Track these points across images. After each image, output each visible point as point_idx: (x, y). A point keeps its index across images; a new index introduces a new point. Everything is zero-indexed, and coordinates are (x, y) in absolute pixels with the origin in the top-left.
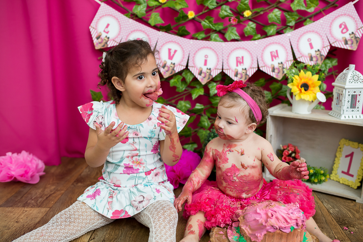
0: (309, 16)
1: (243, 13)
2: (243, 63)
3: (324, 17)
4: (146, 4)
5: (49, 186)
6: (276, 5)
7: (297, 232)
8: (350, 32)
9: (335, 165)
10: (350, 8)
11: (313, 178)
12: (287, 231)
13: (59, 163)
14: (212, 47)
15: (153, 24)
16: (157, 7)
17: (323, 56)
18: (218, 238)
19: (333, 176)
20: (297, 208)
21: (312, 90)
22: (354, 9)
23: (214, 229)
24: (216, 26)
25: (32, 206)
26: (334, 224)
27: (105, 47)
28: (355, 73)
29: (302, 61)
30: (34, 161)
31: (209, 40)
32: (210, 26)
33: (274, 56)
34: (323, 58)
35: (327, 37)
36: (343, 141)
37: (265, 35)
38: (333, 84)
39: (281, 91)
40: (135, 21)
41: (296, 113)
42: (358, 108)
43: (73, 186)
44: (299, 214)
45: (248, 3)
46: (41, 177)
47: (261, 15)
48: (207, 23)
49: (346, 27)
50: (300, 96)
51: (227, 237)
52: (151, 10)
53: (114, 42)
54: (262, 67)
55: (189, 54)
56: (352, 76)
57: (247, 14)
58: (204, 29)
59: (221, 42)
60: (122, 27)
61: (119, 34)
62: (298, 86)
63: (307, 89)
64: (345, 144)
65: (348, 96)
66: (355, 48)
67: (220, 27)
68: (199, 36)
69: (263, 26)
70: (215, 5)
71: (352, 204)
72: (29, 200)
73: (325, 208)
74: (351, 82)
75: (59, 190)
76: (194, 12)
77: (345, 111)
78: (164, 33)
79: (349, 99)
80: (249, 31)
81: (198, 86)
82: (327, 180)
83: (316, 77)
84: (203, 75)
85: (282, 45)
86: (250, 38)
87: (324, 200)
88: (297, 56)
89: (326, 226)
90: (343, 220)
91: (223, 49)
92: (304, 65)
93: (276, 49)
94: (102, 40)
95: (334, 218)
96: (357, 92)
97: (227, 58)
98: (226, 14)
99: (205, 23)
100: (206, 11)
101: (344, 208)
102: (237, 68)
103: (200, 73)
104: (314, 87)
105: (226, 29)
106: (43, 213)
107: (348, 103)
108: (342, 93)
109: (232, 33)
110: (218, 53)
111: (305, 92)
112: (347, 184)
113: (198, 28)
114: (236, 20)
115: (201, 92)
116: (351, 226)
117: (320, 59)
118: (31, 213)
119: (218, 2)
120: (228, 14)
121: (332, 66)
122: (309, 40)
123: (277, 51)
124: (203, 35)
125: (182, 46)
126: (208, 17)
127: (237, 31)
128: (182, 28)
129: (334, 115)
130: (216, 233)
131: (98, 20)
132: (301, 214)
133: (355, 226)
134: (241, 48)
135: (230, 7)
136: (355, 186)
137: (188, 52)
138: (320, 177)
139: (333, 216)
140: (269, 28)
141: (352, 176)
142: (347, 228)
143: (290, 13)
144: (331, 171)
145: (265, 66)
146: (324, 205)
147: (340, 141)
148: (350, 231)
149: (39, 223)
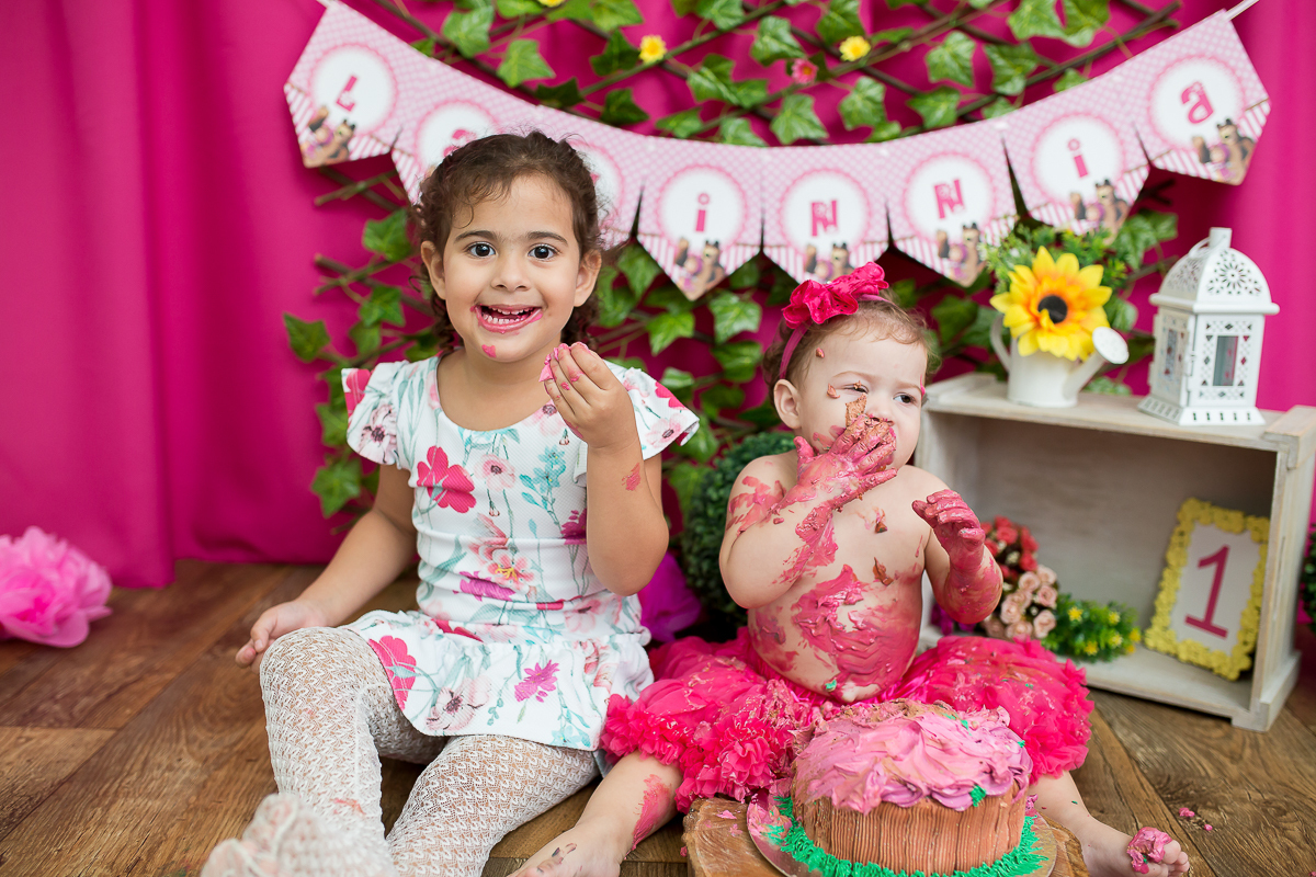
0: (1077, 60)
1: (839, 45)
2: (834, 222)
3: (1128, 64)
4: (490, 10)
5: (122, 656)
6: (958, 19)
7: (995, 809)
8: (1219, 117)
9: (1162, 596)
10: (1218, 33)
11: (1080, 640)
12: (960, 804)
13: (169, 578)
14: (724, 164)
15: (513, 81)
16: (529, 19)
17: (1125, 202)
18: (711, 834)
19: (1154, 637)
20: (999, 724)
21: (1079, 322)
22: (1235, 36)
23: (700, 804)
24: (741, 92)
25: (52, 721)
26: (1145, 797)
27: (341, 158)
28: (1229, 258)
29: (1047, 220)
30: (70, 566)
31: (715, 138)
32: (718, 89)
33: (948, 200)
34: (1125, 211)
35: (1137, 135)
36: (1191, 508)
37: (914, 123)
38: (1155, 298)
39: (974, 328)
40: (448, 69)
41: (1020, 404)
42: (1241, 384)
43: (209, 657)
44: (1008, 747)
45: (857, 12)
46: (96, 626)
47: (903, 54)
48: (710, 81)
49: (1204, 101)
50: (1034, 340)
51: (746, 830)
52: (509, 32)
53: (372, 142)
54: (904, 239)
55: (642, 189)
56: (1218, 268)
57: (854, 49)
58: (699, 100)
59: (759, 146)
60: (401, 87)
61: (391, 115)
62: (1027, 306)
63: (1059, 316)
64: (1198, 518)
65: (1205, 340)
66: (1235, 174)
67: (755, 94)
68: (678, 125)
69: (911, 95)
70: (739, 17)
71: (1217, 732)
72: (42, 701)
73: (1119, 745)
74: (1214, 291)
75: (157, 672)
76: (663, 39)
77: (1194, 395)
78: (552, 111)
79: (1208, 353)
80: (859, 113)
81: (673, 307)
82: (1132, 650)
83: (1095, 273)
84: (690, 265)
85: (977, 162)
86: (861, 135)
87: (1117, 716)
88: (1031, 202)
89: (1117, 805)
90: (1180, 783)
91: (765, 173)
92: (1051, 233)
93: (955, 175)
94: (331, 135)
95: (1149, 776)
96: (1235, 327)
97: (777, 205)
98: (775, 47)
99: (702, 81)
100: (706, 37)
101: (1189, 744)
102: (815, 241)
103: (681, 259)
104: (1085, 309)
105: (775, 104)
106: (90, 746)
107: (1206, 367)
108: (1183, 330)
109: (799, 115)
110: (745, 187)
111: (1052, 325)
112: (1201, 661)
113: (678, 99)
114: (811, 69)
115: (684, 327)
116: (1205, 807)
117: (1111, 214)
118: (46, 747)
119: (750, 5)
120: (785, 48)
121: (1157, 239)
122: (1074, 145)
123: (957, 183)
124: (693, 123)
125: (617, 159)
126: (711, 57)
127: (817, 109)
128: (618, 96)
129: (1156, 412)
130: (708, 818)
131: (318, 61)
132: (1016, 746)
133: (1221, 805)
134: (826, 170)
135: (792, 23)
136: (1231, 670)
137: (639, 183)
138: (1107, 635)
139: (1146, 771)
140: (930, 101)
141: (1222, 633)
142: (1191, 814)
143: (1005, 49)
144: (1148, 617)
145: (916, 234)
146: (1116, 736)
147: (1179, 509)
148: (1200, 821)
149: (70, 778)
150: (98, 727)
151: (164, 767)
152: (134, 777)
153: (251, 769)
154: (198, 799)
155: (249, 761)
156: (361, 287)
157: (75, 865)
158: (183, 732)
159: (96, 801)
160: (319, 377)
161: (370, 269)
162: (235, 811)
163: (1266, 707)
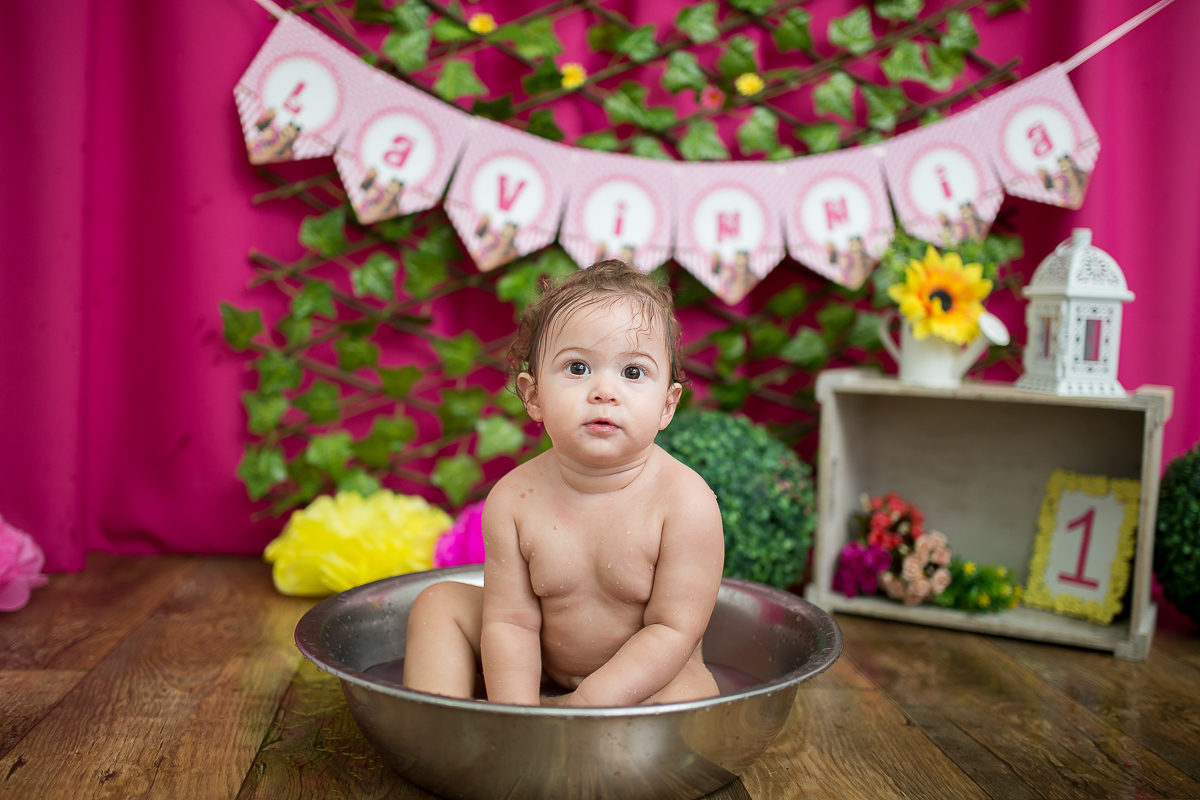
0: (936, 102)
1: (735, 80)
2: (736, 231)
3: (983, 104)
4: (428, 34)
5: (62, 621)
6: (839, 62)
11: (974, 593)
14: (640, 176)
15: (450, 94)
16: (461, 44)
21: (964, 311)
24: (653, 117)
25: (16, 665)
28: (1092, 254)
31: (631, 153)
32: (632, 113)
33: (835, 214)
35: (993, 164)
36: (1058, 479)
37: (802, 149)
40: (392, 80)
42: (1105, 360)
43: (153, 620)
45: (752, 53)
47: (792, 92)
48: (625, 106)
49: (1046, 139)
50: (926, 325)
52: (444, 54)
53: (317, 144)
55: (567, 195)
56: (1083, 263)
57: (749, 84)
58: (615, 121)
60: (346, 95)
61: (335, 119)
62: (920, 296)
63: (947, 306)
64: (1065, 487)
65: (1076, 322)
67: (665, 119)
69: (798, 126)
70: (652, 51)
71: (1105, 662)
74: (1083, 281)
75: (105, 631)
76: (583, 67)
77: (1069, 371)
79: (1078, 334)
80: (755, 139)
82: (1015, 605)
83: (976, 269)
85: (860, 182)
86: (758, 156)
88: (905, 215)
93: (841, 194)
96: (1099, 311)
97: (687, 215)
98: (684, 78)
99: (618, 105)
100: (622, 68)
104: (968, 300)
105: (681, 129)
106: (66, 683)
107: (1078, 345)
108: (1056, 314)
109: (704, 139)
110: (658, 196)
111: (942, 312)
112: (1077, 609)
113: (593, 120)
114: (719, 97)
118: (20, 683)
119: (662, 41)
120: (692, 80)
121: (1008, 258)
122: (941, 172)
123: (842, 200)
124: (610, 141)
126: (628, 83)
127: (720, 134)
128: (539, 116)
131: (268, 67)
135: (699, 59)
136: (1105, 616)
138: (997, 587)
140: (815, 132)
141: (1093, 584)
143: (879, 89)
145: (808, 243)
147: (1047, 480)
149: (60, 704)
150: (67, 668)
151: (152, 695)
152: (125, 703)
153: (240, 696)
154: (198, 715)
155: (234, 690)
156: (294, 281)
157: (100, 762)
158: (157, 672)
159: (95, 719)
160: (248, 366)
161: (303, 264)
162: (240, 724)
163: (1143, 637)
